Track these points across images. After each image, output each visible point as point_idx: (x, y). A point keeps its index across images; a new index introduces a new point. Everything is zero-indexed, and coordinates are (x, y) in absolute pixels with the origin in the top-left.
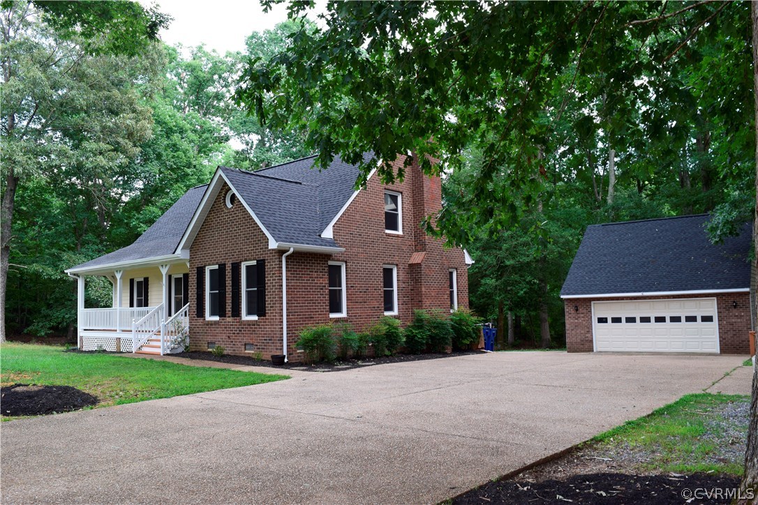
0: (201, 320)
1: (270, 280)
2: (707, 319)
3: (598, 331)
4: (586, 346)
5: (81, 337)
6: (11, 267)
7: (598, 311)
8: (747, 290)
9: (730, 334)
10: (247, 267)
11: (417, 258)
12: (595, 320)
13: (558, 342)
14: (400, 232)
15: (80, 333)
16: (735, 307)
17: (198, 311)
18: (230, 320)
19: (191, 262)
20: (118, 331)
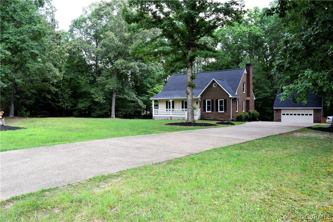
0: (205, 112)
1: (227, 104)
2: (311, 115)
3: (283, 117)
4: (280, 120)
5: (154, 117)
6: (116, 96)
7: (283, 112)
8: (321, 108)
9: (316, 119)
10: (220, 101)
11: (248, 98)
12: (282, 114)
13: (272, 120)
14: (244, 92)
15: (153, 115)
16: (318, 112)
17: (204, 110)
18: (215, 112)
19: (201, 99)
20: (171, 115)
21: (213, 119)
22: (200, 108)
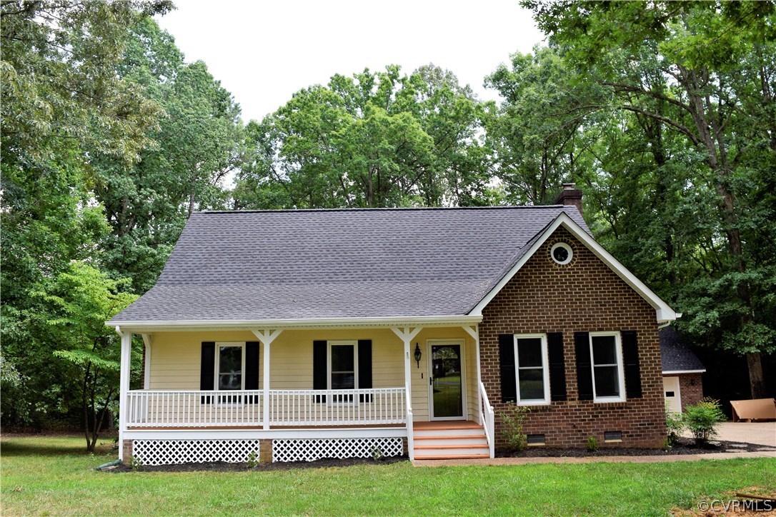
5: (129, 442)
16: (692, 384)
17: (505, 394)
18: (573, 403)
19: (483, 327)
20: (266, 428)
21: (562, 441)
22: (481, 385)
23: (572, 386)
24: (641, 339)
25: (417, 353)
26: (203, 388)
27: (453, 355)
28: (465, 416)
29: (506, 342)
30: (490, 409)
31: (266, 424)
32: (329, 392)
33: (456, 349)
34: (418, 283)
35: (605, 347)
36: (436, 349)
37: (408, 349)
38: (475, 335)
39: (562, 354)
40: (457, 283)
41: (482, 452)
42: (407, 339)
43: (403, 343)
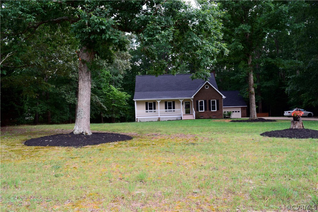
5: (137, 119)
8: (247, 106)
9: (243, 114)
16: (244, 109)
17: (197, 110)
18: (208, 111)
19: (193, 99)
20: (159, 116)
21: (206, 117)
22: (193, 108)
23: (208, 108)
24: (219, 101)
25: (183, 104)
26: (146, 110)
27: (189, 104)
28: (191, 114)
29: (197, 102)
30: (194, 112)
31: (159, 115)
32: (168, 110)
33: (189, 102)
34: (182, 91)
35: (213, 102)
36: (186, 103)
37: (181, 103)
38: (192, 100)
39: (206, 104)
40: (189, 91)
41: (193, 118)
42: (181, 101)
43: (180, 102)
